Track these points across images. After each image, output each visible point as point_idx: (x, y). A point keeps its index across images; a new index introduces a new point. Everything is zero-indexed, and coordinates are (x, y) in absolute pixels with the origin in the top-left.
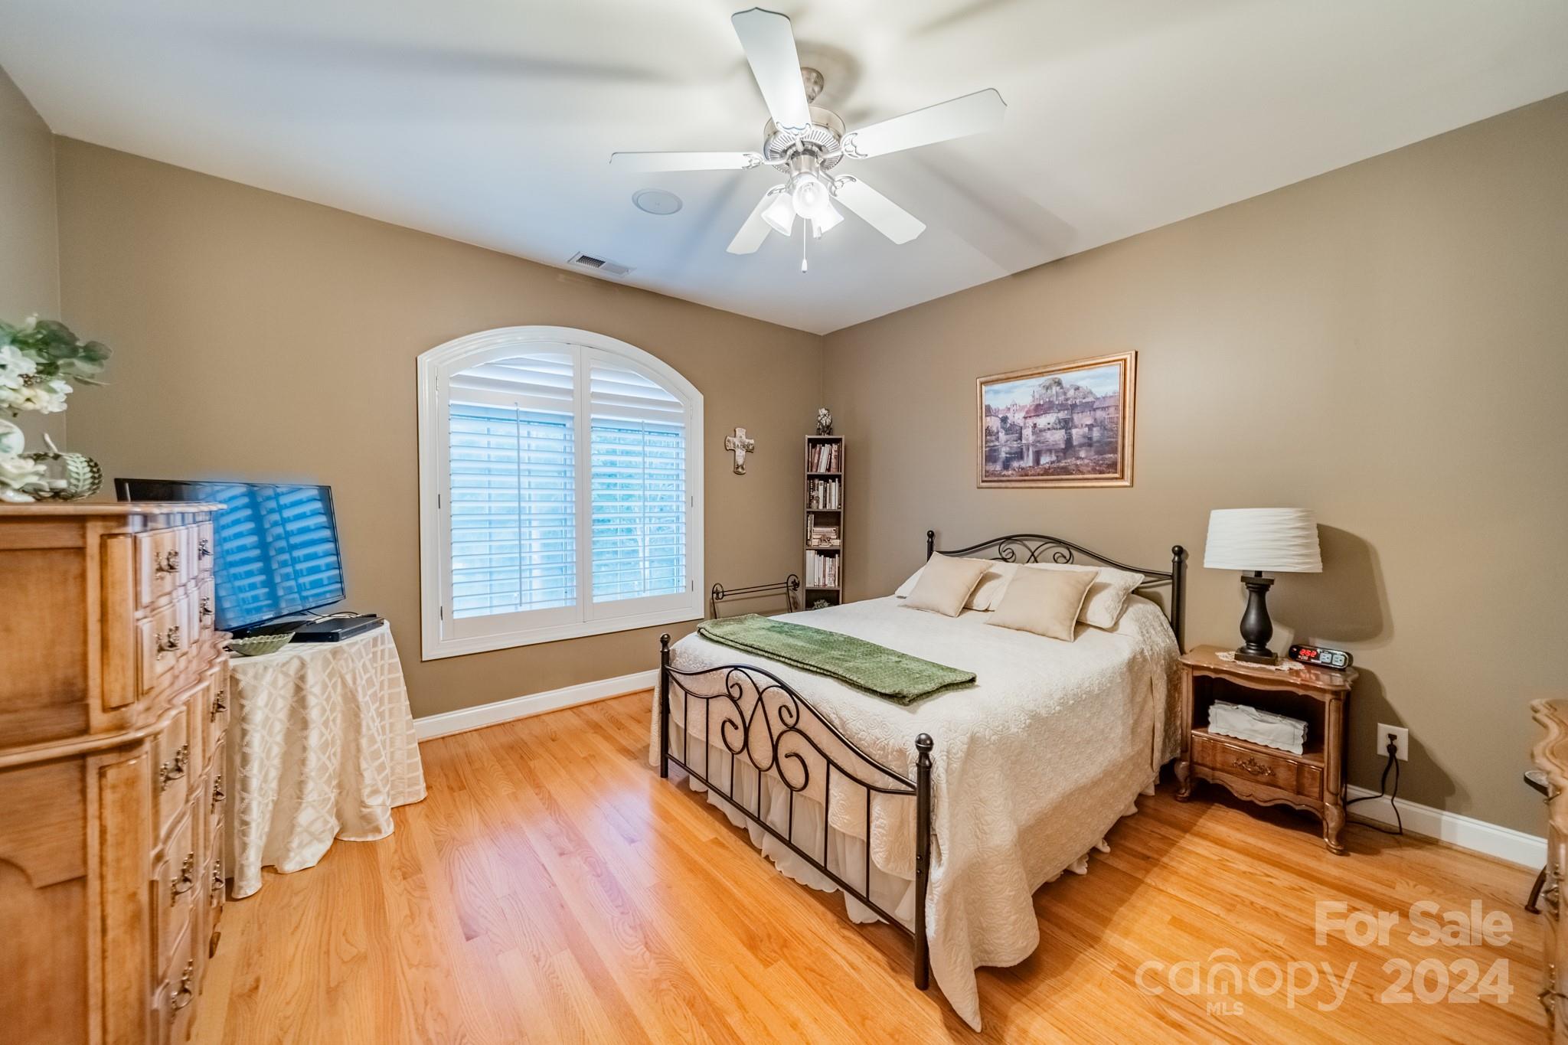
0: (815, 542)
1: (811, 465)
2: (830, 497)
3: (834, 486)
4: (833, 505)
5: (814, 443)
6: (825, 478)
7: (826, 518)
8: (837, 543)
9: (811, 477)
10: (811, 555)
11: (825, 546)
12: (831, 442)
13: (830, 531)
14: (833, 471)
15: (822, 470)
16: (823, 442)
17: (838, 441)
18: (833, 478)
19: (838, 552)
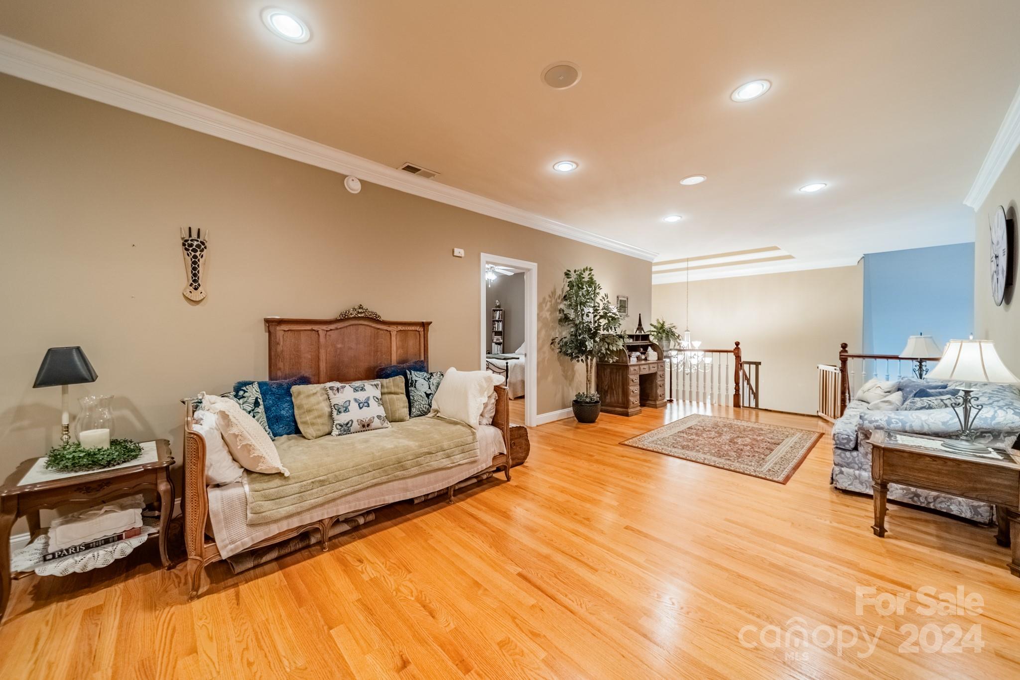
0: (495, 341)
1: (493, 317)
2: (499, 327)
3: (501, 324)
4: (500, 329)
5: (494, 311)
6: (498, 321)
7: (498, 333)
8: (501, 341)
9: (494, 321)
10: (493, 344)
11: (498, 342)
12: (500, 310)
13: (499, 337)
14: (500, 319)
15: (497, 319)
16: (497, 310)
17: (502, 310)
18: (500, 321)
19: (501, 343)
